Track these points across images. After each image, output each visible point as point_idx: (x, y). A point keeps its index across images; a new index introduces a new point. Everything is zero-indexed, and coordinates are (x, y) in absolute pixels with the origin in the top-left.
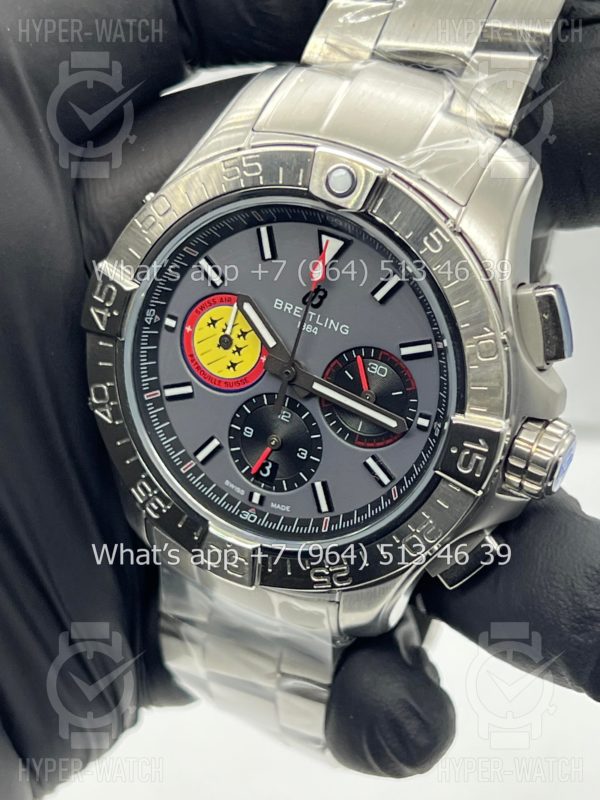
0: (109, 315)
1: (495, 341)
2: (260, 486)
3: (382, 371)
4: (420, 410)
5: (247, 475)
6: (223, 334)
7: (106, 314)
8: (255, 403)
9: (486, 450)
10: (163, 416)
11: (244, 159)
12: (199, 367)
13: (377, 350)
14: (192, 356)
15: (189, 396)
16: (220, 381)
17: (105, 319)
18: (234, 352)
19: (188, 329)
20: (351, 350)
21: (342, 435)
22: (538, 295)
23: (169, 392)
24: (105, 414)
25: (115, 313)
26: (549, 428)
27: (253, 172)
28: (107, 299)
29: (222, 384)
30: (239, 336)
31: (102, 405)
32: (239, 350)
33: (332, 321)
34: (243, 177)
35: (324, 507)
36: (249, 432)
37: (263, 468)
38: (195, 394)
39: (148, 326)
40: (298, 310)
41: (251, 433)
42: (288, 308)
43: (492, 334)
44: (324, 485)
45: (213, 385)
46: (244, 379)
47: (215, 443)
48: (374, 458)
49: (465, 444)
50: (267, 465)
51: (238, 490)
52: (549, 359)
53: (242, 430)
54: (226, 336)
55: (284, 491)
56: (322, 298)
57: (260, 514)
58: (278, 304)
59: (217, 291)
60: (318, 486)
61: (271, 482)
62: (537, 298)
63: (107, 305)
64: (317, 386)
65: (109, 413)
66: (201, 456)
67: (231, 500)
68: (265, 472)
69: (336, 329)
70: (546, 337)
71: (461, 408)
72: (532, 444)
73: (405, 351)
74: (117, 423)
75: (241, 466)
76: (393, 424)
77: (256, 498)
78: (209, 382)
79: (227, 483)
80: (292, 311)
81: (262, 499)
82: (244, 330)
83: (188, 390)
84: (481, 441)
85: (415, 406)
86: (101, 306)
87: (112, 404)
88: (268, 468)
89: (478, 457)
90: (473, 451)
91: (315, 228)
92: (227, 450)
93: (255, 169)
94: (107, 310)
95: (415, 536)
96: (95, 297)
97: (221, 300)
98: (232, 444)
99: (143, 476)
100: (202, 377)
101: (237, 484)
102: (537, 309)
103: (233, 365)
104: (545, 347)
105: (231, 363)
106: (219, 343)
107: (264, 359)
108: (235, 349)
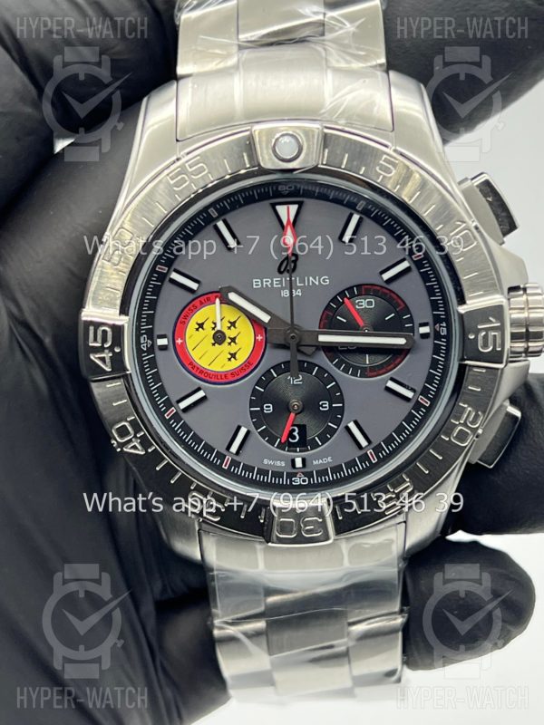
0: (111, 355)
1: (470, 230)
2: (296, 451)
3: (370, 303)
4: (417, 322)
5: (281, 446)
6: (214, 332)
7: (107, 355)
8: (265, 380)
9: (499, 324)
10: (186, 428)
11: (187, 165)
12: (202, 371)
13: (358, 286)
14: (191, 363)
15: (203, 399)
16: (225, 375)
17: (108, 360)
18: (230, 344)
19: (179, 341)
20: (335, 297)
21: (354, 374)
22: (476, 184)
23: (183, 405)
24: (134, 447)
25: (117, 350)
26: (528, 291)
27: (200, 173)
28: (104, 340)
29: (229, 376)
30: (229, 328)
31: (130, 441)
32: (233, 340)
33: (311, 278)
34: (192, 181)
35: (364, 443)
36: (268, 408)
37: (291, 435)
38: (208, 396)
39: (145, 352)
40: (277, 281)
41: (271, 408)
42: (267, 282)
43: (464, 225)
44: (356, 423)
45: (221, 381)
46: (248, 363)
47: (243, 431)
48: (392, 379)
49: (479, 327)
50: (294, 430)
51: (278, 463)
52: (505, 234)
53: (262, 409)
54: (219, 331)
55: (319, 446)
56: (295, 262)
57: (309, 475)
58: (257, 283)
59: (195, 296)
60: (352, 426)
61: (304, 444)
62: (477, 186)
63: (106, 346)
64: (322, 338)
65: (138, 446)
66: (234, 449)
67: (277, 474)
68: (294, 438)
69: (317, 283)
70: (497, 216)
71: (462, 300)
72: (523, 309)
73: (386, 276)
74: (150, 450)
75: (272, 442)
76: (402, 341)
77: (299, 463)
78: (216, 381)
79: (266, 461)
80: (272, 284)
81: (304, 461)
82: (232, 321)
83: (201, 394)
84: (491, 319)
85: (411, 320)
86: (101, 349)
87: (138, 436)
88: (296, 434)
89: (493, 334)
90: (487, 330)
91: (266, 203)
92: (255, 433)
93: (201, 170)
94: (107, 351)
95: (460, 428)
96: (90, 344)
97: (201, 303)
98: (257, 426)
99: (192, 488)
100: (208, 379)
101: (275, 460)
102: (481, 196)
103: (233, 356)
104: (500, 225)
105: (230, 354)
106: (213, 342)
107: (259, 338)
108: (229, 341)
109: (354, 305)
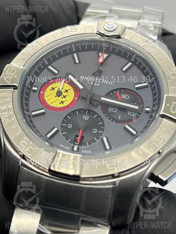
3: (127, 97)
8: (72, 114)
20: (113, 91)
36: (70, 126)
39: (26, 87)
56: (100, 73)
63: (12, 75)
73: (137, 86)
83: (43, 111)
86: (9, 75)
96: (6, 73)
98: (62, 131)
105: (61, 101)
106: (56, 95)
107: (76, 98)
108: (63, 97)
109: (120, 96)
